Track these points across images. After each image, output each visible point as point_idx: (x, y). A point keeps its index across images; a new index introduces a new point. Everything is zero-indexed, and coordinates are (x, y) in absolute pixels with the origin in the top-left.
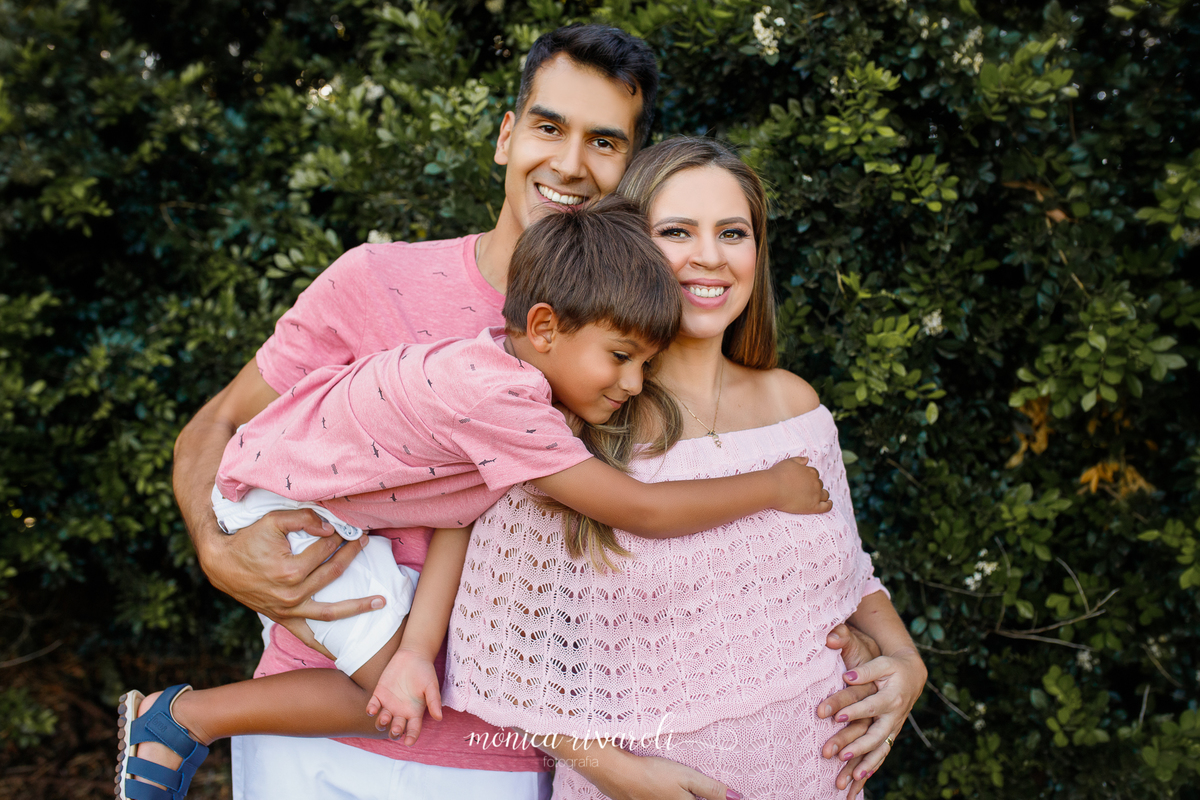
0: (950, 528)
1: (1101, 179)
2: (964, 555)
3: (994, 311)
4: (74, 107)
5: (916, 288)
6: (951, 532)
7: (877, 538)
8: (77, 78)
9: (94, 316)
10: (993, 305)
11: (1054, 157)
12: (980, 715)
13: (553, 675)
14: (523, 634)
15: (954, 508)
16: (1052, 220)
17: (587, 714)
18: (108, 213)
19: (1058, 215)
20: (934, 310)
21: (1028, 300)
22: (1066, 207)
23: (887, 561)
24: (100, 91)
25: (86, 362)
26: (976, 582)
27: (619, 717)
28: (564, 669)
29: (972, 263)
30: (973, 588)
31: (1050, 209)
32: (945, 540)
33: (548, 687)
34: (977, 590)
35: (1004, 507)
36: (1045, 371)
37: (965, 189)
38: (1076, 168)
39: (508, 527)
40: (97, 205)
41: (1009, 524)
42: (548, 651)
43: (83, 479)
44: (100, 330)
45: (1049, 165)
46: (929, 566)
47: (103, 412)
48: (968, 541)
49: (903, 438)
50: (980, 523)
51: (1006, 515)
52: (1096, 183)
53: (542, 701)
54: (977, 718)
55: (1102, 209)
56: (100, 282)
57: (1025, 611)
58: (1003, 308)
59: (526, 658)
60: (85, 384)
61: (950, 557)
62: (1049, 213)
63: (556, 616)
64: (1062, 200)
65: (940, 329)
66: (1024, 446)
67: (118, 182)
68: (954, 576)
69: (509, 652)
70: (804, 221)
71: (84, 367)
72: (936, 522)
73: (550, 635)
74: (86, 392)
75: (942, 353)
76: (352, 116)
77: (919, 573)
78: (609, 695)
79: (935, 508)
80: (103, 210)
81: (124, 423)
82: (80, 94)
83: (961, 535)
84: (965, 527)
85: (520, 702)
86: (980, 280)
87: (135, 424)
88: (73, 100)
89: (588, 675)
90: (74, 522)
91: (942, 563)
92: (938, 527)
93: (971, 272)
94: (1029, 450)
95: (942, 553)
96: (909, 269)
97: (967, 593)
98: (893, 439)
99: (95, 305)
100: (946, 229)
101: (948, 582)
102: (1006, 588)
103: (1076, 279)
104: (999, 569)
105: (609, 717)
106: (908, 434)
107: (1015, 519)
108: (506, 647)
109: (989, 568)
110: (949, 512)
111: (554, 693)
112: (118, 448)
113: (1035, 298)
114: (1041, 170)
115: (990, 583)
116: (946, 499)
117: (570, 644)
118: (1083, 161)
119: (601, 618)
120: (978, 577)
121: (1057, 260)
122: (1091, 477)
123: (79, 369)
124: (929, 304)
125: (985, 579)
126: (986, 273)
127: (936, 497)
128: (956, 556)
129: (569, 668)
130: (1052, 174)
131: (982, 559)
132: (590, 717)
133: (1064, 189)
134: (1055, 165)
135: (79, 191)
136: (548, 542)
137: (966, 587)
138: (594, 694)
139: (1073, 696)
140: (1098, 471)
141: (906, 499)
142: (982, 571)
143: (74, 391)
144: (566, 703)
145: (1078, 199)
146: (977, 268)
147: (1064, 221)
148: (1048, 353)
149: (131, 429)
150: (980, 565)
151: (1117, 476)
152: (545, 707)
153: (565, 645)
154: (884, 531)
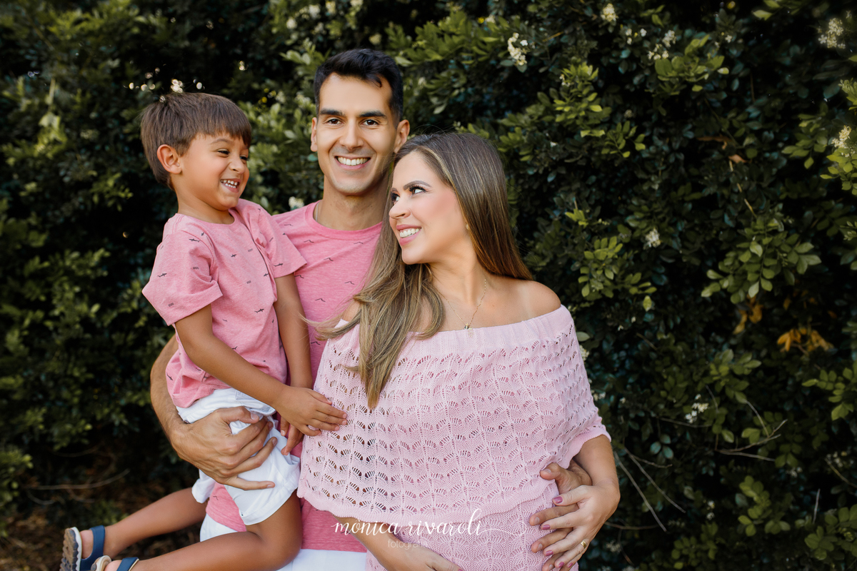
0: (675, 380)
1: (769, 130)
2: (684, 400)
3: (697, 229)
4: (111, 130)
5: (638, 215)
6: (676, 383)
7: (625, 388)
8: (113, 111)
9: (140, 261)
10: (696, 225)
11: (734, 118)
12: (711, 509)
13: (354, 479)
14: (336, 452)
15: (680, 367)
16: (733, 163)
17: (371, 505)
18: (130, 195)
19: (737, 158)
20: (651, 230)
21: (716, 220)
22: (742, 152)
23: (632, 404)
24: (128, 118)
25: (130, 291)
26: (693, 417)
27: (391, 509)
28: (360, 475)
29: (684, 195)
30: (691, 421)
31: (731, 154)
32: (672, 389)
33: (349, 486)
34: (694, 423)
35: (712, 366)
36: (726, 270)
37: (674, 144)
38: (750, 124)
39: (329, 382)
40: (123, 191)
41: (715, 378)
42: (351, 463)
43: (135, 366)
44: (140, 270)
45: (731, 123)
46: (662, 407)
47: (141, 323)
48: (687, 390)
49: (634, 319)
50: (696, 378)
51: (713, 372)
52: (766, 133)
53: (344, 496)
54: (709, 512)
55: (770, 151)
56: (142, 239)
57: (729, 437)
58: (703, 226)
59: (338, 467)
60: (129, 305)
61: (675, 401)
62: (730, 158)
63: (356, 440)
64: (740, 147)
65: (659, 243)
66: (744, 319)
67: (141, 175)
68: (678, 413)
69: (328, 463)
70: (552, 174)
71: (129, 295)
72: (665, 377)
73: (352, 452)
74: (129, 310)
75: (664, 259)
76: (273, 123)
77: (654, 412)
78: (386, 494)
79: (666, 367)
80: (126, 194)
81: (155, 329)
82: (115, 122)
83: (683, 385)
84: (685, 380)
85: (331, 495)
86: (690, 206)
87: (163, 329)
88: (110, 125)
89: (375, 479)
90: (129, 394)
91: (670, 405)
92: (666, 380)
93: (683, 202)
94: (748, 321)
95: (670, 398)
96: (635, 202)
97: (688, 425)
98: (627, 320)
99: (140, 254)
100: (660, 173)
101: (673, 417)
102: (714, 421)
103: (747, 203)
104: (709, 408)
105: (384, 509)
106: (637, 317)
107: (720, 374)
108: (327, 459)
109: (702, 408)
110: (675, 369)
111: (351, 490)
112: (152, 345)
113: (722, 218)
114: (725, 128)
115: (703, 418)
116: (674, 361)
117: (365, 458)
118: (757, 118)
119: (382, 442)
120: (694, 414)
121: (736, 190)
122: (786, 339)
123: (125, 296)
124: (647, 226)
125: (700, 414)
126: (693, 201)
127: (667, 359)
128: (679, 400)
129: (363, 474)
130: (733, 129)
131: (697, 401)
132: (372, 507)
133: (741, 140)
134: (735, 123)
135: (111, 183)
136: (351, 393)
137: (687, 421)
138: (377, 492)
139: (763, 498)
140: (790, 335)
141: (647, 360)
142: (697, 410)
143: (123, 310)
144: (359, 497)
145: (751, 146)
146: (687, 199)
147: (740, 162)
148: (729, 257)
149: (162, 332)
150: (695, 405)
151: (805, 338)
152: (345, 499)
153: (361, 459)
154: (631, 384)
